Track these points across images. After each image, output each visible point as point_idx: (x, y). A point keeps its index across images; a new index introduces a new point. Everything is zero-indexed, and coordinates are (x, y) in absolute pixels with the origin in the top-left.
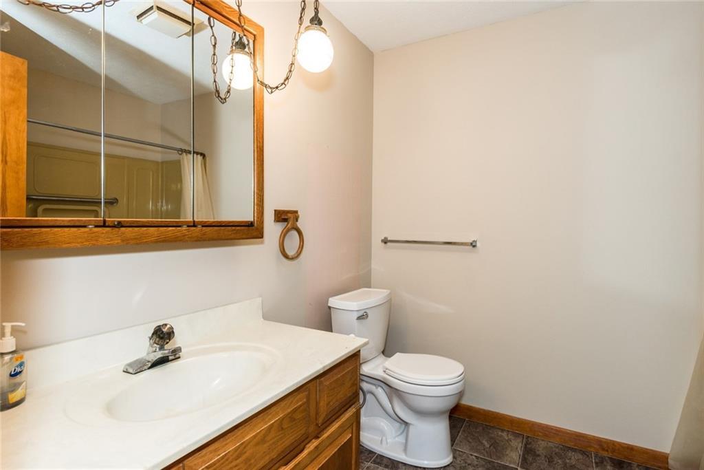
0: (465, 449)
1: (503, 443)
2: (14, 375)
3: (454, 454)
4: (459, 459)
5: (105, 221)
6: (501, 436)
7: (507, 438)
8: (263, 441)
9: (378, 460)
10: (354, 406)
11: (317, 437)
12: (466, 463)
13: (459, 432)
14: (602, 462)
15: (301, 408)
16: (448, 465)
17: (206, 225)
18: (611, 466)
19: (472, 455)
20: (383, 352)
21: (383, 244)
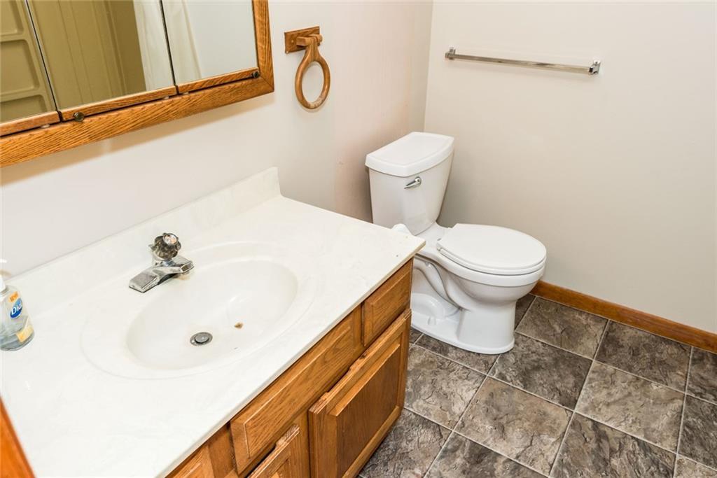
0: (531, 333)
1: (578, 329)
2: (15, 315)
3: (516, 338)
4: (522, 345)
5: (60, 114)
6: (578, 320)
7: (585, 323)
8: (306, 379)
9: (425, 341)
10: (403, 314)
11: (361, 356)
12: (529, 350)
13: (525, 312)
14: (701, 359)
15: (345, 337)
16: (508, 352)
17: (193, 89)
18: (712, 364)
19: (537, 341)
20: (437, 221)
21: (448, 61)
